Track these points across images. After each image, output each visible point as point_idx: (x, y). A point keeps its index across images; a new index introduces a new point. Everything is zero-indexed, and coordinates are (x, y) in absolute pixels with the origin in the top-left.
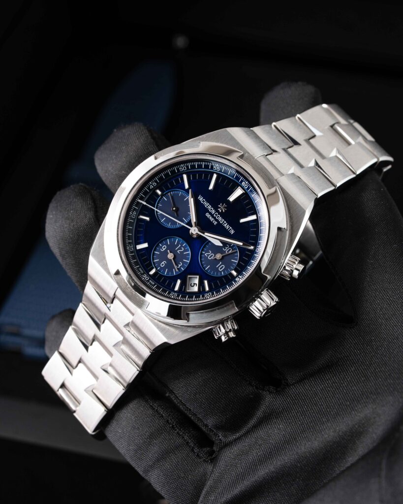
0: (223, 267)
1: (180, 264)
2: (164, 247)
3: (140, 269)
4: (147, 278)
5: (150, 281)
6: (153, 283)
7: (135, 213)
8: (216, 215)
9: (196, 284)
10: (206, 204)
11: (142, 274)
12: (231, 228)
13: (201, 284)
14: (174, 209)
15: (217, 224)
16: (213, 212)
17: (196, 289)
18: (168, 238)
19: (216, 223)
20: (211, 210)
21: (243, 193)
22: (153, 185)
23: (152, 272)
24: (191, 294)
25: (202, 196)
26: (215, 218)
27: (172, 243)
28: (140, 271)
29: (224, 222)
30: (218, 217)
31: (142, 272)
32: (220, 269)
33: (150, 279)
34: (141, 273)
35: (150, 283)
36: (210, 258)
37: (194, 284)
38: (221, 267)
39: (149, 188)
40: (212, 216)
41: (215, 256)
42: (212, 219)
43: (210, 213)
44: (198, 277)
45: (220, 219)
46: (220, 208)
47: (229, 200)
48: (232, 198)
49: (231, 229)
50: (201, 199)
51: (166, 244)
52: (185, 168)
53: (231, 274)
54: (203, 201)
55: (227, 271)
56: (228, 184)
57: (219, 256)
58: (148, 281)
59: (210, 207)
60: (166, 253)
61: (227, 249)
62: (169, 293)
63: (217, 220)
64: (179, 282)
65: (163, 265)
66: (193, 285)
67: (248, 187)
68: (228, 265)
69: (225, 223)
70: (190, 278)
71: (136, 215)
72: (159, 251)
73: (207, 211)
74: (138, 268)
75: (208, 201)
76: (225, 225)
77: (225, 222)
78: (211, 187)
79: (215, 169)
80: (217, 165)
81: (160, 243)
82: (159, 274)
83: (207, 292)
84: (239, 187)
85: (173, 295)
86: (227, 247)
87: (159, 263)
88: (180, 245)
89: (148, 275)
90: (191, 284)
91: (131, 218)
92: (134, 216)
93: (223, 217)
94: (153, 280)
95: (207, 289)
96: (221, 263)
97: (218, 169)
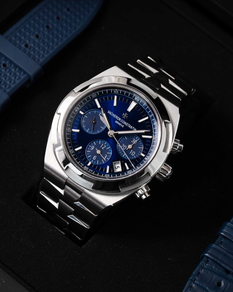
0: (134, 153)
1: (106, 156)
2: (93, 147)
3: (81, 163)
4: (87, 168)
6: (92, 171)
7: (69, 129)
8: (122, 121)
10: (114, 116)
11: (83, 166)
12: (133, 128)
13: (123, 166)
14: (94, 122)
16: (120, 119)
17: (119, 170)
18: (94, 141)
19: (123, 126)
20: (118, 118)
22: (77, 109)
23: (89, 164)
24: (118, 173)
25: (110, 111)
26: (122, 123)
27: (97, 144)
28: (81, 165)
29: (128, 125)
30: (124, 122)
31: (83, 165)
32: (133, 154)
34: (82, 166)
35: (90, 171)
38: (133, 153)
39: (75, 112)
40: (120, 122)
41: (127, 147)
42: (120, 124)
43: (118, 121)
44: (120, 162)
45: (125, 123)
47: (128, 111)
48: (130, 109)
49: (134, 128)
50: (110, 113)
51: (94, 145)
52: (95, 95)
53: (141, 156)
54: (112, 114)
55: (138, 155)
56: (125, 100)
57: (130, 147)
58: (88, 170)
59: (117, 117)
60: (95, 151)
61: (134, 141)
62: (104, 175)
63: (123, 124)
64: (108, 167)
65: (94, 158)
67: (140, 100)
68: (137, 151)
69: (129, 125)
70: (114, 163)
71: (70, 130)
72: (90, 150)
73: (115, 119)
74: (80, 163)
75: (114, 113)
76: (129, 126)
78: (115, 104)
79: (115, 92)
80: (116, 90)
81: (89, 145)
82: (93, 164)
83: (128, 170)
84: (133, 101)
85: (107, 176)
86: (134, 140)
87: (92, 158)
88: (103, 144)
89: (87, 166)
90: (116, 167)
91: (68, 132)
92: (69, 131)
93: (127, 122)
94: (91, 169)
95: (128, 168)
96: (132, 151)
97: (117, 92)
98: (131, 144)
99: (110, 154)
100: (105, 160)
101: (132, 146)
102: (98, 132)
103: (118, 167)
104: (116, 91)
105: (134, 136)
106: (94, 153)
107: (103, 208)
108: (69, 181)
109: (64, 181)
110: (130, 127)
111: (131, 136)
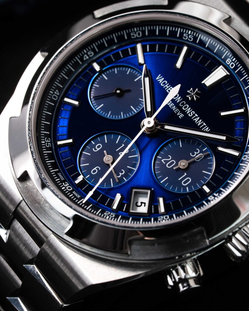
0: (188, 180)
1: (122, 172)
3: (59, 174)
4: (69, 188)
5: (74, 192)
6: (79, 196)
7: (57, 93)
8: (183, 104)
9: (145, 203)
10: (168, 88)
11: (62, 182)
12: (204, 124)
13: (153, 202)
14: (118, 91)
15: (183, 118)
16: (179, 99)
17: (143, 209)
18: (106, 134)
19: (181, 116)
21: (227, 75)
22: (88, 55)
24: (137, 217)
25: (163, 75)
26: (180, 108)
28: (59, 177)
29: (194, 115)
30: (186, 107)
31: (63, 179)
32: (185, 183)
33: (73, 190)
34: (60, 180)
35: (74, 195)
36: (169, 165)
37: (142, 203)
38: (186, 181)
39: (81, 59)
41: (177, 164)
44: (149, 192)
45: (188, 110)
46: (189, 94)
47: (204, 84)
48: (209, 81)
49: (204, 126)
50: (161, 81)
51: (103, 142)
52: (139, 34)
53: (202, 191)
54: (164, 83)
55: (195, 186)
56: (204, 61)
57: (183, 164)
58: (71, 192)
60: (101, 154)
61: (197, 155)
62: (102, 212)
64: (118, 197)
65: (95, 171)
66: (139, 204)
67: (236, 66)
68: (197, 178)
69: (196, 117)
70: (136, 193)
71: (59, 96)
72: (90, 151)
76: (196, 120)
77: (196, 115)
78: (179, 64)
79: (185, 37)
80: (190, 32)
81: (92, 139)
82: (88, 183)
83: (163, 214)
84: (221, 66)
85: (109, 215)
86: (197, 151)
87: (89, 169)
88: (123, 145)
89: (72, 184)
90: (137, 202)
91: (51, 99)
92: (55, 97)
93: (193, 108)
94: (78, 192)
95: (162, 209)
96: (186, 174)
97: (191, 39)
98: (187, 158)
99: (131, 171)
100: (117, 181)
101: (189, 164)
102: (122, 116)
103: (143, 204)
104: (188, 36)
105: (199, 144)
106: (97, 159)
107: (81, 287)
108: (23, 210)
109: (12, 208)
110: (198, 120)
111: (194, 143)
